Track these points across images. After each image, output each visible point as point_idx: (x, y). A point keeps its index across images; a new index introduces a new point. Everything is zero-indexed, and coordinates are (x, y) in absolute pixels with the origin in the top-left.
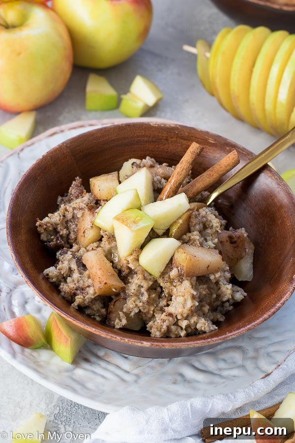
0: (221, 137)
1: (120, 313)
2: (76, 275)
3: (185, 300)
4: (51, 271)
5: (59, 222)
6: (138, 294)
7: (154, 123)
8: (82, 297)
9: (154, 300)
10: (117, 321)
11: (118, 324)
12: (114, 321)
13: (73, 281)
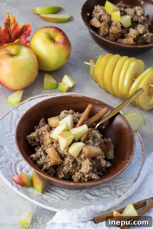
0: (100, 101)
1: (61, 172)
2: (43, 157)
3: (87, 167)
4: (33, 156)
5: (36, 136)
6: (68, 165)
8: (46, 166)
9: (74, 167)
10: (60, 175)
11: (60, 177)
12: (59, 175)
13: (42, 160)
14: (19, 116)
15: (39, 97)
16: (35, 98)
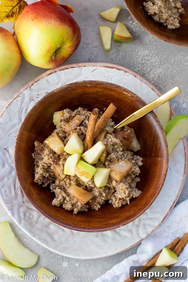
1: (95, 203)
5: (43, 172)
7: (56, 90)
8: (77, 209)
9: (108, 192)
10: (95, 207)
11: (96, 208)
12: (94, 207)
13: (68, 201)
14: (32, 98)
15: (61, 70)
16: (55, 72)
